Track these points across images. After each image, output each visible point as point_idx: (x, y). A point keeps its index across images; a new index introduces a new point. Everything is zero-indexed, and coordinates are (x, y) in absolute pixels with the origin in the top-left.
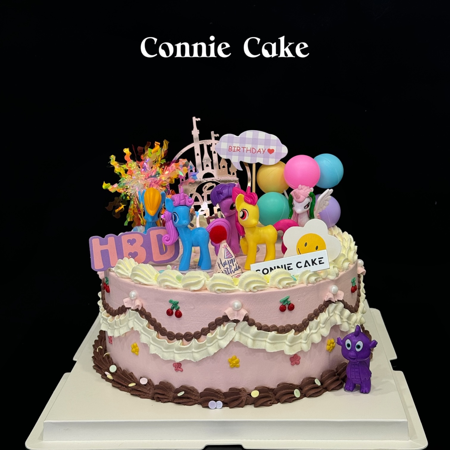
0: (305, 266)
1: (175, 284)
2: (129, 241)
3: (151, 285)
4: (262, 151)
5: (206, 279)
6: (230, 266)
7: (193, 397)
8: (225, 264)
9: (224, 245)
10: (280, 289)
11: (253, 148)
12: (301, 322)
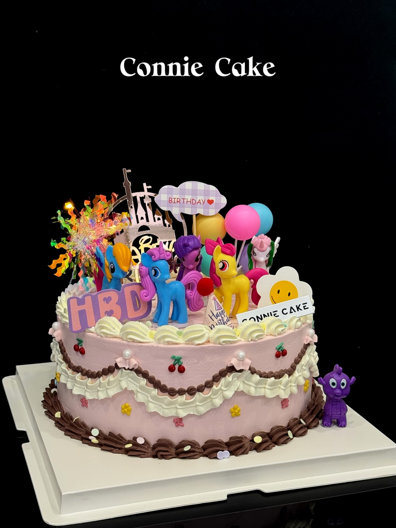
1: (176, 339)
2: (105, 299)
3: (148, 342)
4: (202, 202)
5: (208, 331)
6: (222, 317)
7: (197, 450)
8: (217, 316)
9: (213, 297)
10: (275, 336)
11: (193, 199)
12: (290, 367)
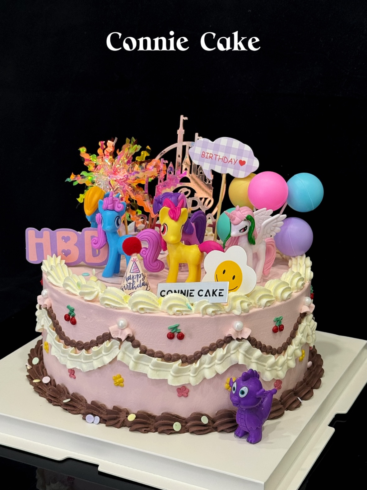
0: (206, 296)
1: (75, 290)
2: (63, 238)
3: (59, 286)
4: (234, 161)
5: (100, 290)
6: (133, 281)
7: (79, 407)
9: (134, 259)
10: (170, 315)
11: (225, 157)
12: (193, 354)
